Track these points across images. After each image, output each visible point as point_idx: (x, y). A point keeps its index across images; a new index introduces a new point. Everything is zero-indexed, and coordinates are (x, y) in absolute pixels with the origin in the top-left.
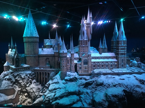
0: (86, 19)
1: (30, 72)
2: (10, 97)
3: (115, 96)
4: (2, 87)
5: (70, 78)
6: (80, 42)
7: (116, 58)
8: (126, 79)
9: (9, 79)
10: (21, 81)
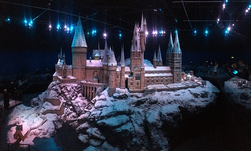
0: (140, 26)
1: (76, 85)
2: (55, 107)
3: (170, 114)
4: (50, 96)
5: (119, 95)
6: (133, 54)
7: (172, 72)
8: (181, 94)
9: (56, 90)
10: (66, 93)
